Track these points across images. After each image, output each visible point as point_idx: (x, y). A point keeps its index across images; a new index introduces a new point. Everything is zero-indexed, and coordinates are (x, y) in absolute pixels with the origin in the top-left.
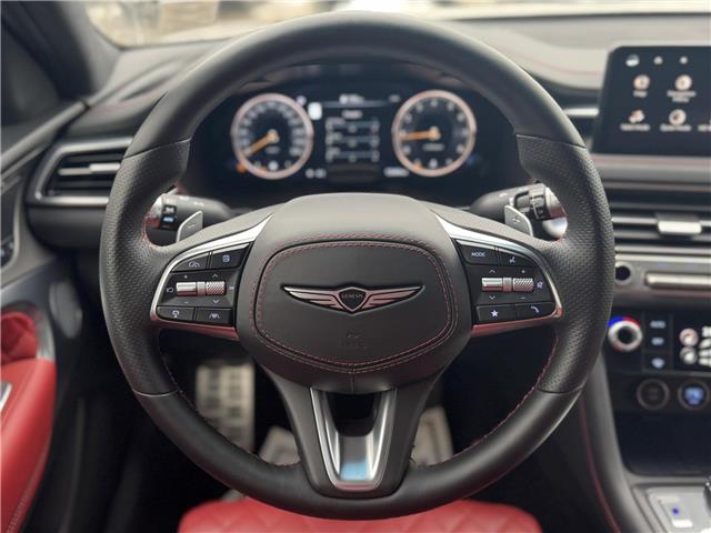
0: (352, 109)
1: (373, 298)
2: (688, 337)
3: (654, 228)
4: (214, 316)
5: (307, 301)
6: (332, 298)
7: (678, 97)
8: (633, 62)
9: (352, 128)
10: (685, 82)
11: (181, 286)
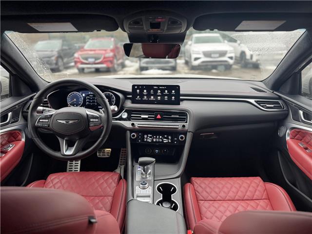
0: (91, 95)
2: (146, 136)
3: (140, 117)
4: (46, 125)
5: (60, 122)
6: (64, 122)
7: (145, 94)
8: (136, 87)
9: (91, 98)
10: (145, 91)
11: (41, 121)
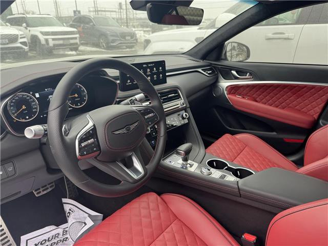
1: (132, 127)
4: (95, 149)
5: (119, 134)
6: (124, 131)
11: (83, 145)
